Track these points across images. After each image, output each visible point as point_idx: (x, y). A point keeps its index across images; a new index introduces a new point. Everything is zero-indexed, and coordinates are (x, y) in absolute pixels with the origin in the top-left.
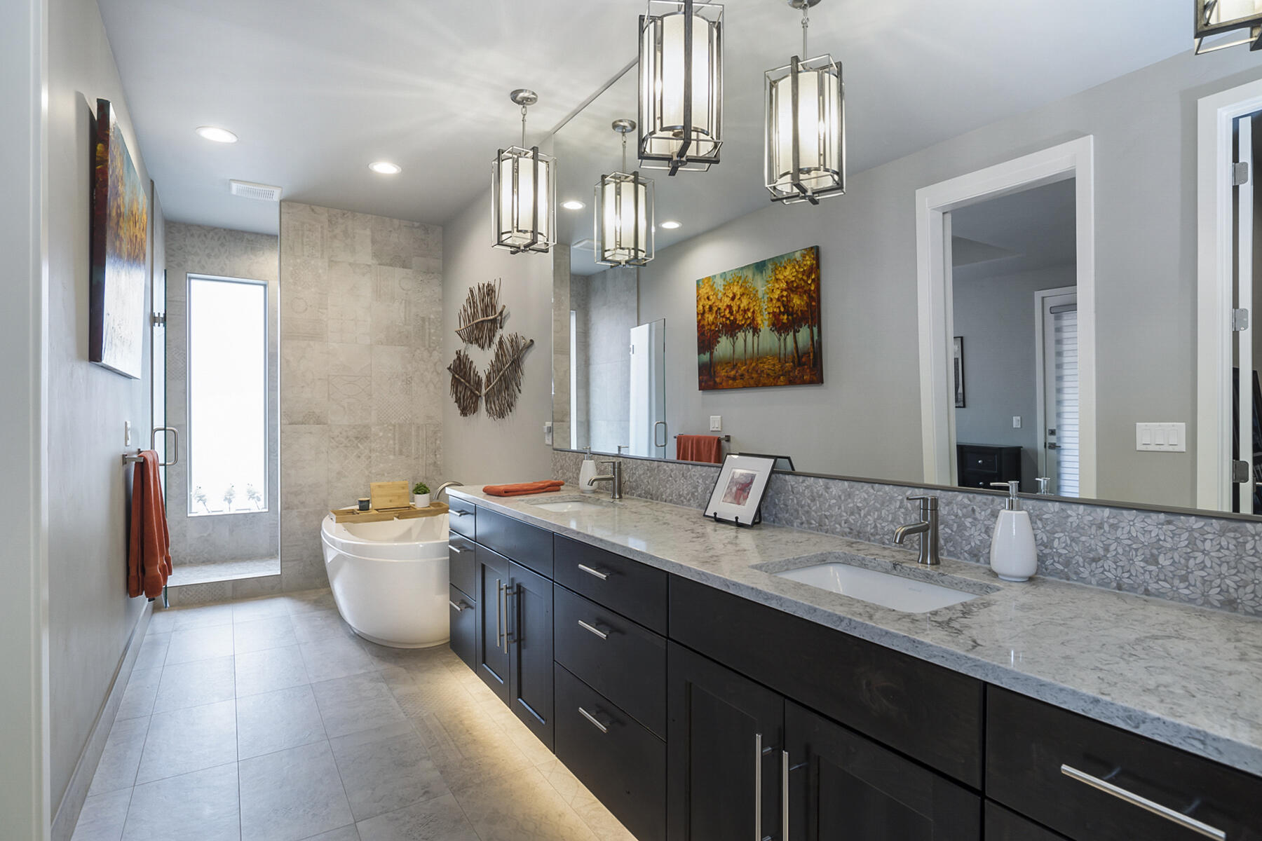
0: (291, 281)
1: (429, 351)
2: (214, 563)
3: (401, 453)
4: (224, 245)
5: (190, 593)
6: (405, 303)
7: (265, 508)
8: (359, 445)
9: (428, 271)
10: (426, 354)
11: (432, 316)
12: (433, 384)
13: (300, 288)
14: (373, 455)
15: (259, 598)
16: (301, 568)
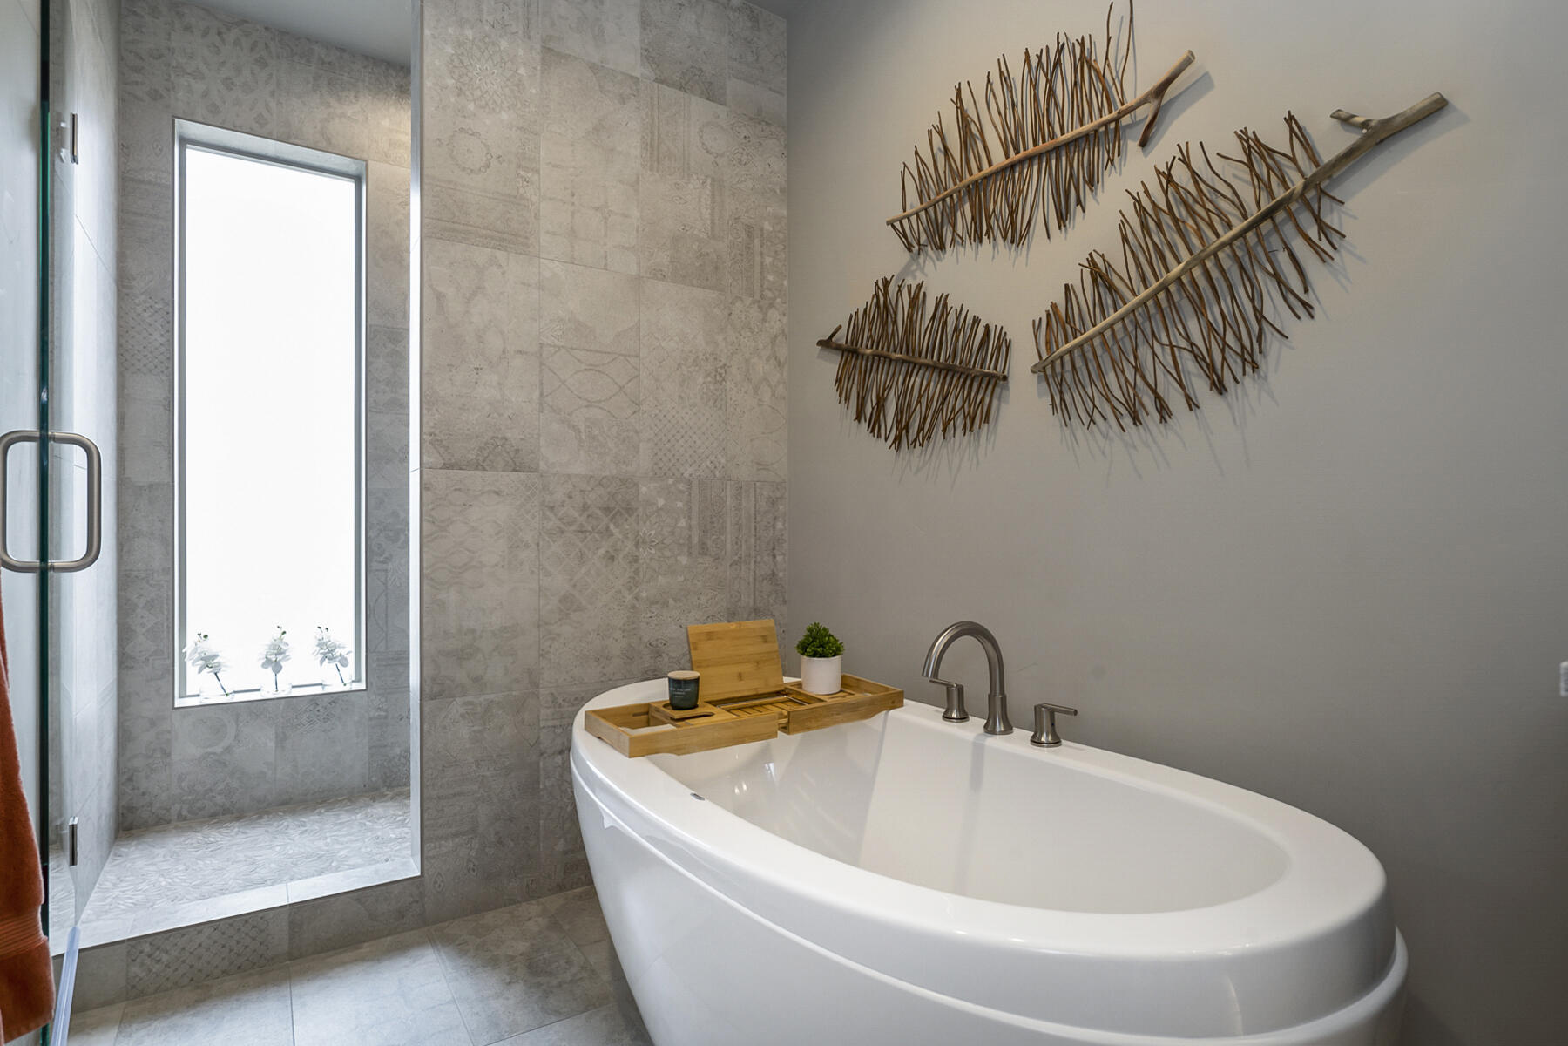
0: (450, 82)
1: (760, 307)
2: (238, 819)
3: (704, 550)
4: (267, 65)
5: (165, 958)
6: (712, 185)
7: (358, 680)
8: (612, 527)
9: (759, 118)
10: (754, 313)
11: (767, 226)
12: (770, 386)
13: (471, 106)
14: (644, 554)
15: (366, 948)
16: (473, 854)
